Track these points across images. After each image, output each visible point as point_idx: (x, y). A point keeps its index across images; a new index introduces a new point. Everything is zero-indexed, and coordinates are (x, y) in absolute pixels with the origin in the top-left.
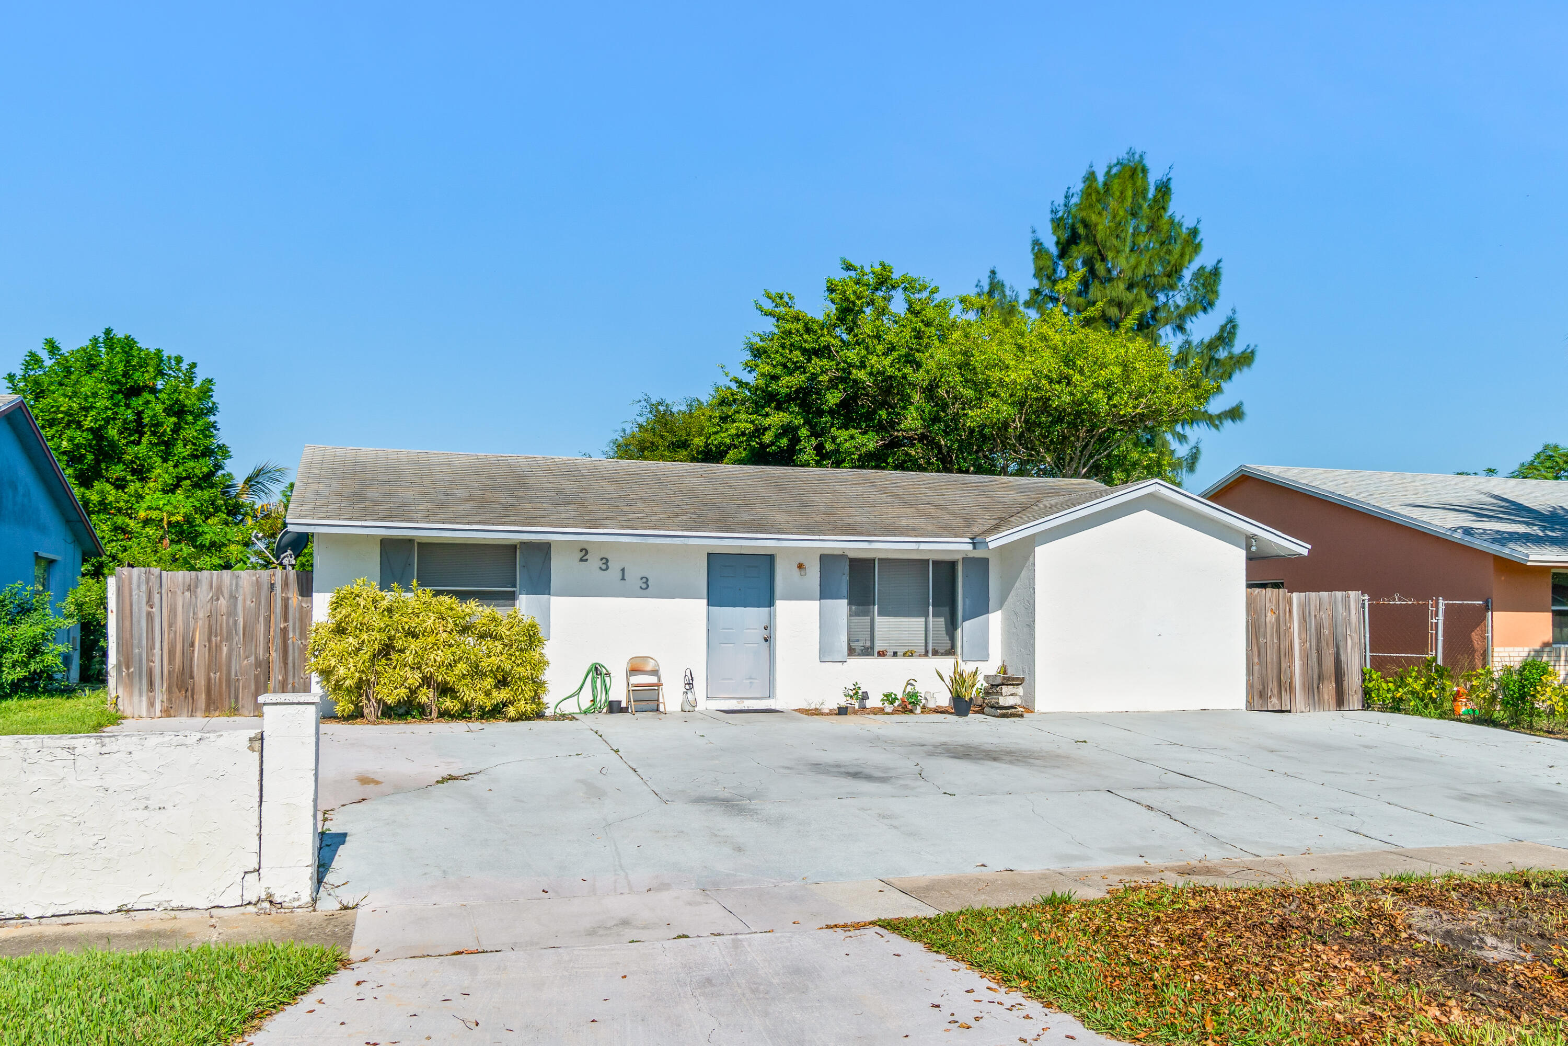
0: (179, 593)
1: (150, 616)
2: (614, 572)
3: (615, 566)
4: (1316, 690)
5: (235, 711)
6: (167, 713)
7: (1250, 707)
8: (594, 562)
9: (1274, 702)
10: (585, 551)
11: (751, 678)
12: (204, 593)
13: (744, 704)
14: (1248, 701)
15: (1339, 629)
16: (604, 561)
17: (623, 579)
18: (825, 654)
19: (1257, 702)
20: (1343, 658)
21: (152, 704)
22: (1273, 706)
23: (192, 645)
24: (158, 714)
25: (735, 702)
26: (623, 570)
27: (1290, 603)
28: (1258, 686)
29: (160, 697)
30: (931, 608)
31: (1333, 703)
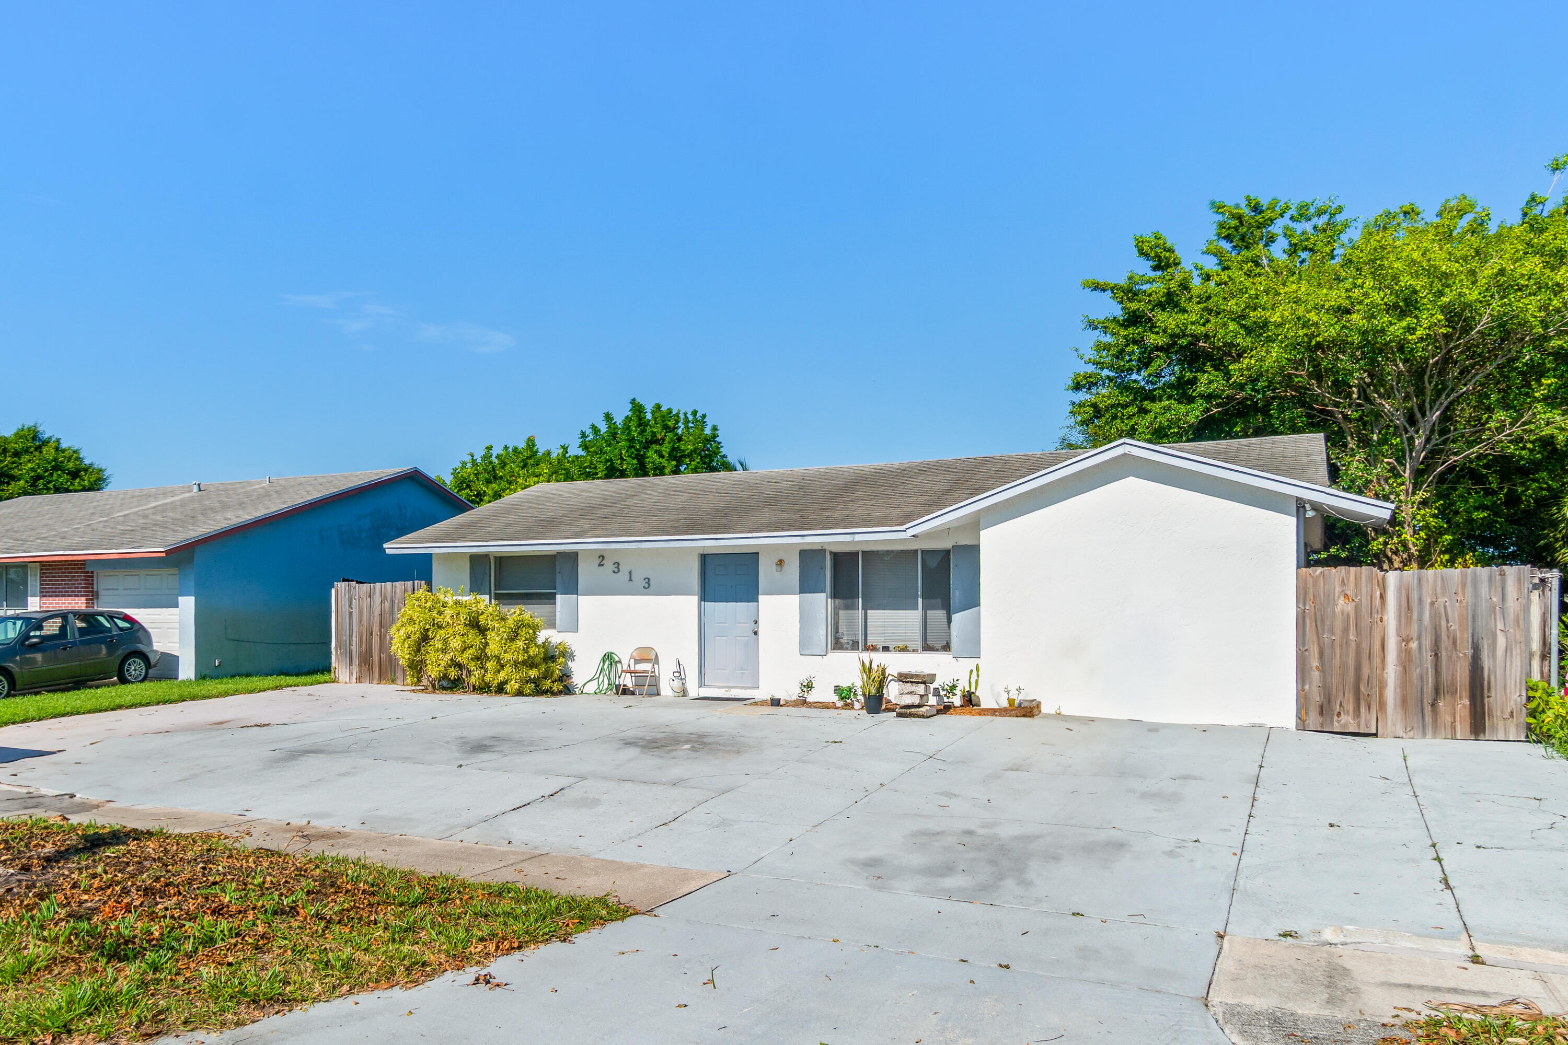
0: (365, 598)
1: (350, 614)
2: (624, 575)
3: (624, 569)
4: (1428, 709)
5: (393, 681)
6: (359, 680)
7: (1302, 725)
8: (609, 566)
9: (1347, 721)
10: (602, 557)
11: (742, 669)
12: (377, 599)
13: (730, 693)
14: (1299, 717)
15: (1481, 622)
16: (616, 565)
17: (631, 580)
18: (805, 647)
19: (1313, 719)
20: (1486, 663)
21: (351, 674)
22: (1345, 725)
23: (371, 634)
24: (355, 681)
25: (723, 690)
26: (630, 573)
27: (1383, 586)
28: (1316, 697)
29: (355, 669)
30: (920, 600)
31: (1463, 726)
